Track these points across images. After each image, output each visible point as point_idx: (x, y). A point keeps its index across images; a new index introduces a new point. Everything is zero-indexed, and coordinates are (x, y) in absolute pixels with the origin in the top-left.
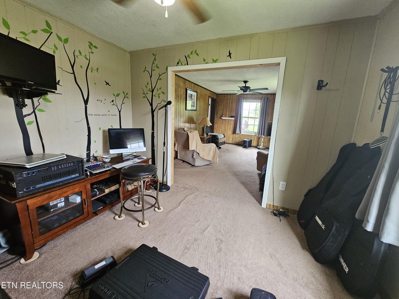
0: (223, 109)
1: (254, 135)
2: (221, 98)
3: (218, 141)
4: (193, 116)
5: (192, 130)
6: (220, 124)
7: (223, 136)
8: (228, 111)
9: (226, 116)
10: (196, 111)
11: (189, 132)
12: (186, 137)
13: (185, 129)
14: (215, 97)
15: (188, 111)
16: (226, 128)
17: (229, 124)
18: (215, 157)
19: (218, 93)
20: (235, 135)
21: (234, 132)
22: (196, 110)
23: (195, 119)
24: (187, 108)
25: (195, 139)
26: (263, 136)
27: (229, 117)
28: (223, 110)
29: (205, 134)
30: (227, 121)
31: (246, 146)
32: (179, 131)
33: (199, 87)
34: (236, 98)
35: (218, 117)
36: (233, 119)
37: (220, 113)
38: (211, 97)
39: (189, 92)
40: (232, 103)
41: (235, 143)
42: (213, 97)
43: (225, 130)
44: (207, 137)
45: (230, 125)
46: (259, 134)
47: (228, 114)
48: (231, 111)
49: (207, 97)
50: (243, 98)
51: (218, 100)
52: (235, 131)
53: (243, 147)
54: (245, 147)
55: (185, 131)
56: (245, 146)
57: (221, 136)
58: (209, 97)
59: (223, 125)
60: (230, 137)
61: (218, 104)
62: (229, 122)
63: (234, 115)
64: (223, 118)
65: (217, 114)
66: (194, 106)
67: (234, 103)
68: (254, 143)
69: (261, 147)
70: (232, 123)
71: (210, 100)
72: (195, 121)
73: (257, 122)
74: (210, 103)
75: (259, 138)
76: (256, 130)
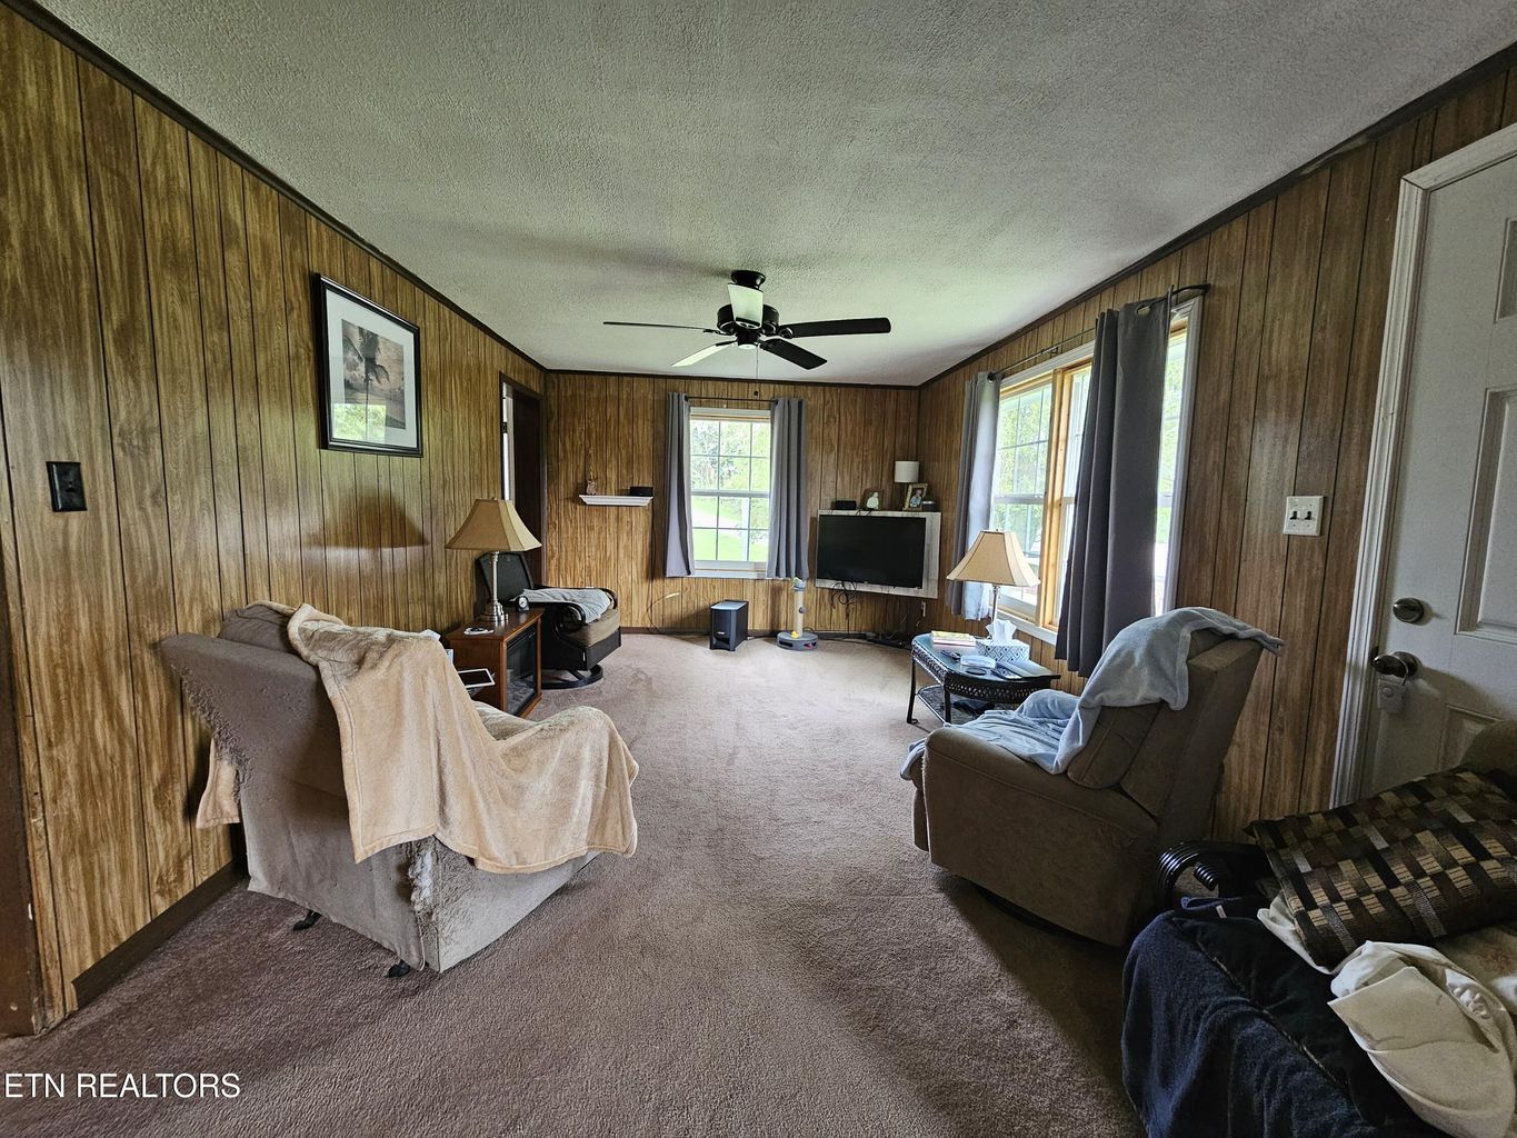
0: (587, 452)
1: (754, 576)
2: (569, 393)
3: (585, 637)
4: (397, 490)
5: (381, 634)
6: (575, 533)
7: (606, 602)
8: (614, 463)
9: (602, 490)
10: (416, 460)
11: (340, 655)
12: (299, 714)
13: (294, 628)
14: (535, 386)
15: (348, 455)
16: (611, 547)
17: (626, 528)
18: (614, 811)
19: (549, 366)
20: (658, 583)
21: (656, 568)
22: (416, 452)
23: (414, 513)
24: (337, 434)
25: (410, 722)
26: (802, 583)
27: (620, 493)
28: (587, 456)
29: (498, 608)
30: (613, 513)
31: (727, 641)
32: (223, 651)
33: (431, 302)
34: (650, 397)
35: (562, 496)
36: (645, 501)
37: (569, 476)
38: (510, 382)
39: (339, 309)
40: (632, 421)
41: (666, 625)
42: (527, 382)
43: (605, 561)
44: (513, 623)
45: (630, 533)
46: (778, 574)
47: (614, 478)
48: (630, 463)
49: (492, 379)
50: (686, 399)
51: (553, 402)
52: (659, 563)
53: (713, 647)
54: (722, 644)
55: (291, 650)
56: (720, 639)
57: (594, 605)
58: (503, 378)
59: (594, 535)
60: (641, 600)
61: (552, 424)
62: (626, 518)
63: (648, 484)
64: (587, 499)
65: (553, 478)
66: (402, 425)
67: (640, 422)
68: (758, 620)
69: (795, 636)
70: (641, 525)
71: (508, 403)
72: (418, 524)
73: (765, 511)
74: (507, 417)
75: (775, 592)
76: (761, 551)
